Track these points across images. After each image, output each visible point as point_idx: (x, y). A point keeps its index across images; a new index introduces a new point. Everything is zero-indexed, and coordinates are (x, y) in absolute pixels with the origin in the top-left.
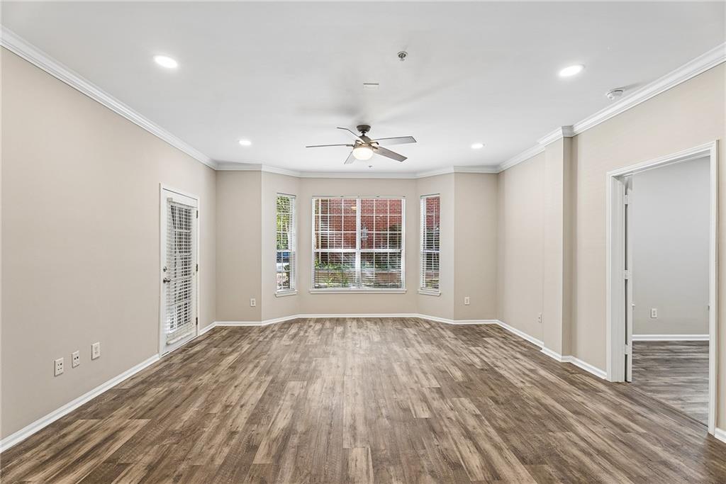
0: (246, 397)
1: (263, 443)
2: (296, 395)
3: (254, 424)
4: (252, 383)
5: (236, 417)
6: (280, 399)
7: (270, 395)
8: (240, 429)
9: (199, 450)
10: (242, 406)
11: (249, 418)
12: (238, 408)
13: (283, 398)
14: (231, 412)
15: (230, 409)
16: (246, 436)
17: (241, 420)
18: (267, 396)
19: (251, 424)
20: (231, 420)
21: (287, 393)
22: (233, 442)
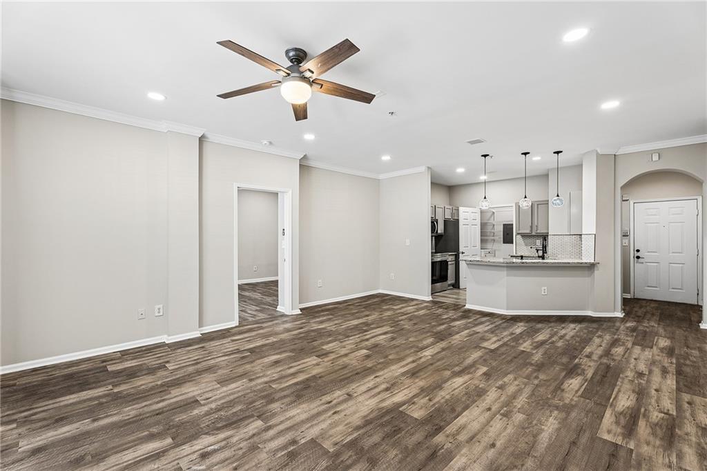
0: (482, 419)
1: (479, 374)
2: (427, 398)
3: (481, 388)
4: (467, 442)
5: (496, 400)
6: (447, 401)
7: (453, 410)
8: (494, 389)
9: (527, 387)
10: (489, 409)
11: (484, 394)
12: (494, 409)
13: (443, 400)
14: (502, 408)
15: (502, 411)
16: (490, 382)
17: (492, 395)
18: (459, 409)
19: (484, 389)
20: (502, 399)
21: (434, 405)
22: (500, 383)
